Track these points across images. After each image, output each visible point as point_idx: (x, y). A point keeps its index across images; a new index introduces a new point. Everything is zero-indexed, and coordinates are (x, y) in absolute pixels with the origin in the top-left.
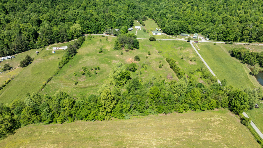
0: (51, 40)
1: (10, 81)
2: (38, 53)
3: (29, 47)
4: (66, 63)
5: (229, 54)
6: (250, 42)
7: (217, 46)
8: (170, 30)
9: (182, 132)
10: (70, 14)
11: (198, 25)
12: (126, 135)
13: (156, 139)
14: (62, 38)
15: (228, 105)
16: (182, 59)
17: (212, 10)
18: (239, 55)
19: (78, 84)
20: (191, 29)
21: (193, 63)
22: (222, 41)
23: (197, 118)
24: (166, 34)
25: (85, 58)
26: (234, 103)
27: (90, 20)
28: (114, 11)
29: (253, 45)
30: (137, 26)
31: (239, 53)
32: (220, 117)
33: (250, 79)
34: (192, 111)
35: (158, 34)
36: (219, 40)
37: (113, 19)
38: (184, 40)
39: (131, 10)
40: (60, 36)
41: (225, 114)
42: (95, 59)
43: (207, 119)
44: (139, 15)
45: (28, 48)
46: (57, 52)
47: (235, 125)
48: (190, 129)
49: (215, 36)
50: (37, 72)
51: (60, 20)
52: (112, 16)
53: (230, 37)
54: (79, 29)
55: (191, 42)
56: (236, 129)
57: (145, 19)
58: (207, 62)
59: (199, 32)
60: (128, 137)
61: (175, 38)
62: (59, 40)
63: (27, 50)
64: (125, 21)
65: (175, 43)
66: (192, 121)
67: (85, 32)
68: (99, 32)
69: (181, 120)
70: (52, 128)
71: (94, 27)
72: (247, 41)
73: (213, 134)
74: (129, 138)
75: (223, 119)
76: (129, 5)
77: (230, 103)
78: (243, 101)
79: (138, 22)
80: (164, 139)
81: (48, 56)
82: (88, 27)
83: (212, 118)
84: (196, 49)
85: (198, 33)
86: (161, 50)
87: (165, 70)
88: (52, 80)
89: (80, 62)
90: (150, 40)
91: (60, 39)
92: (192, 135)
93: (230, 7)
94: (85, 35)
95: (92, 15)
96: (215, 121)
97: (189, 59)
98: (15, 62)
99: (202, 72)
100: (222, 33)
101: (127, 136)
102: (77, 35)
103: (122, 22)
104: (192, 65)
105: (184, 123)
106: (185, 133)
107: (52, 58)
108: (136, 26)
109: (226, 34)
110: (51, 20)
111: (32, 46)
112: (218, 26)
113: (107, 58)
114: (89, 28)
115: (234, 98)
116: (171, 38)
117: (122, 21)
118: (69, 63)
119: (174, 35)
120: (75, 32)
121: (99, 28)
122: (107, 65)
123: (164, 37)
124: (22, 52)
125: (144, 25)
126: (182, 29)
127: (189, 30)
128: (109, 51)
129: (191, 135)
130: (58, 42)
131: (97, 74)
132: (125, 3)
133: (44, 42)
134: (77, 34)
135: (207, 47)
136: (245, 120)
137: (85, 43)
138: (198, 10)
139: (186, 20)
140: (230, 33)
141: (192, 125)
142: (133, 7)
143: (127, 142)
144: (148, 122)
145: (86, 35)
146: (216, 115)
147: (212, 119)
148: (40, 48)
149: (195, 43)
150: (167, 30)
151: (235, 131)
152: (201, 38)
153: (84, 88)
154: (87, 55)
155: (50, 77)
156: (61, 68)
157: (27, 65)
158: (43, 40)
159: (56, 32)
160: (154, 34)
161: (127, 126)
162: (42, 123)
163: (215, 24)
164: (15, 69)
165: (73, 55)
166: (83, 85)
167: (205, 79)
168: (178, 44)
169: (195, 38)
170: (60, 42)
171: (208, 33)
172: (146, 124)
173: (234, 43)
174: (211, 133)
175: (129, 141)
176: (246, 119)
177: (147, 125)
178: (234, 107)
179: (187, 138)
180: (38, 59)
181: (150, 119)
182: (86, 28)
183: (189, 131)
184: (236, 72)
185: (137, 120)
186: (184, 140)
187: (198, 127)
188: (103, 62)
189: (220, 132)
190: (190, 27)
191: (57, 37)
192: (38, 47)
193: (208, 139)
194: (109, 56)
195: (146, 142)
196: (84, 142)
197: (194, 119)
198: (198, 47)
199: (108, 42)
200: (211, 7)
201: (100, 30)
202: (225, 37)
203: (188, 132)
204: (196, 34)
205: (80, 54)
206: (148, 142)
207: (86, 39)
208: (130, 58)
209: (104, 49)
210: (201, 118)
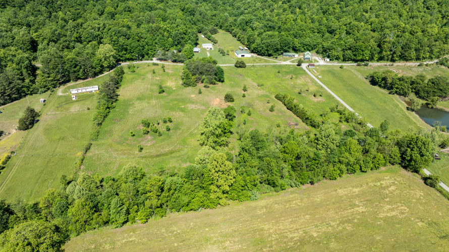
0: (64, 76)
1: (9, 158)
2: (44, 101)
3: (24, 92)
4: (107, 116)
5: (367, 82)
6: (393, 60)
7: (345, 69)
8: (266, 48)
9: (347, 210)
10: (90, 27)
11: (309, 38)
12: (263, 226)
13: (314, 226)
14: (84, 71)
15: (400, 160)
16: (299, 93)
17: (324, 13)
18: (383, 82)
19: (143, 151)
20: (300, 45)
21: (319, 99)
22: (350, 62)
23: (362, 185)
24: (258, 55)
25: (138, 105)
26: (411, 155)
27: (127, 37)
28: (164, 20)
29: (398, 66)
30: (205, 44)
31: (384, 79)
32: (393, 179)
33: (411, 117)
34: (349, 175)
35: (245, 56)
36: (347, 59)
37: (165, 33)
38: (291, 63)
39: (188, 18)
40: (80, 68)
41: (398, 174)
42: (156, 105)
43: (376, 184)
44: (202, 25)
45: (23, 94)
46: (82, 98)
47: (418, 188)
48: (357, 203)
49: (340, 54)
50: (57, 137)
51: (73, 39)
52: (164, 28)
53: (363, 55)
54: (112, 53)
55: (304, 66)
56: (422, 194)
57: (214, 32)
58: (339, 97)
59: (312, 49)
60: (269, 229)
61: (275, 60)
62: (79, 75)
63: (20, 97)
64: (186, 37)
65: (279, 70)
66: (356, 190)
67: (121, 59)
68: (146, 57)
69: (338, 190)
70: (132, 233)
71: (137, 49)
72: (388, 60)
73: (393, 206)
74: (271, 231)
75: (397, 181)
76: (182, 8)
77: (404, 156)
78: (424, 152)
79: (203, 36)
80: (327, 224)
81: (66, 106)
82: (126, 50)
83: (381, 182)
84: (316, 77)
85: (310, 51)
86: (261, 82)
87: (280, 114)
88: (92, 148)
89: (130, 112)
90: (236, 66)
91: (81, 73)
92: (365, 212)
93: (351, 7)
94: (120, 64)
95: (129, 28)
96: (388, 187)
97: (311, 93)
98: (6, 122)
99: (338, 112)
100: (350, 49)
101: (266, 227)
102: (109, 65)
103: (182, 38)
104: (318, 102)
105: (346, 195)
106: (352, 210)
107: (75, 108)
108: (203, 45)
109: (356, 50)
110: (56, 40)
111: (28, 90)
112: (341, 39)
113: (176, 102)
114: (128, 51)
115: (410, 148)
116: (269, 61)
117: (182, 36)
118: (110, 115)
119: (272, 56)
120: (105, 60)
121: (145, 50)
122: (182, 114)
123: (257, 60)
124: (12, 101)
125: (215, 42)
126: (286, 46)
127: (296, 47)
128: (174, 89)
129: (363, 212)
130: (77, 79)
131: (171, 131)
132: (175, 5)
133: (52, 81)
134: (109, 63)
135: (331, 72)
136: (431, 179)
137: (127, 78)
138: (303, 13)
139: (289, 30)
140: (363, 49)
141: (358, 196)
142: (189, 12)
143: (270, 237)
144: (289, 201)
145: (123, 64)
146: (386, 177)
147: (382, 184)
148: (45, 92)
149: (310, 67)
150: (261, 49)
151: (422, 198)
152: (317, 58)
153: (157, 156)
154: (139, 99)
155: (86, 143)
156: (100, 124)
157: (33, 126)
158: (49, 77)
159: (72, 62)
160: (240, 56)
161: (259, 211)
162: (108, 227)
163: (335, 36)
164: (10, 135)
165: (114, 100)
166: (153, 151)
167: (348, 122)
168: (284, 70)
169: (308, 59)
170: (80, 79)
171: (328, 51)
172: (288, 205)
173: (370, 63)
174: (390, 205)
175: (273, 236)
176: (433, 178)
177: (291, 206)
178: (410, 161)
179: (359, 217)
180: (49, 113)
181: (291, 196)
182: (122, 51)
183: (358, 206)
184: (387, 108)
185: (271, 200)
186: (356, 221)
187: (368, 198)
188: (172, 109)
189: (403, 202)
190: (297, 42)
191: (75, 69)
192: (40, 90)
193: (390, 214)
194: (178, 97)
195: (300, 233)
196: (198, 248)
197: (357, 187)
198: (318, 74)
199: (168, 74)
200: (322, 9)
201: (147, 54)
202: (355, 55)
203: (357, 209)
204: (308, 52)
205: (126, 98)
206: (304, 233)
207: (126, 70)
208: (217, 99)
209: (166, 87)
210: (367, 184)
